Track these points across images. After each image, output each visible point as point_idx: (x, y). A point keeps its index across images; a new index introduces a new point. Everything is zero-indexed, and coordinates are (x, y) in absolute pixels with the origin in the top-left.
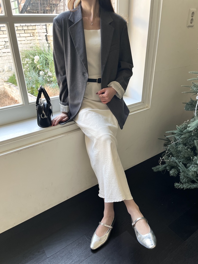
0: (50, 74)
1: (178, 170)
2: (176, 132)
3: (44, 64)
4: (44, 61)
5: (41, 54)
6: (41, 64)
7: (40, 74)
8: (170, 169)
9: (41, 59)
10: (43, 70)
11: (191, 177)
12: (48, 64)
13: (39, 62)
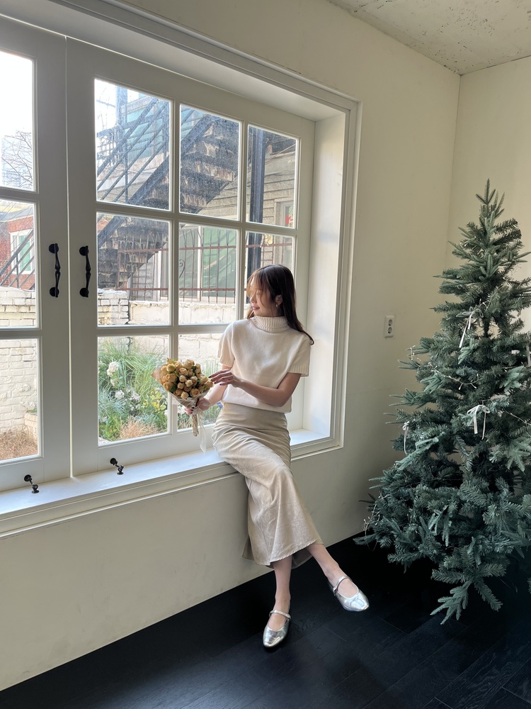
0: (136, 397)
1: (392, 537)
2: (384, 479)
3: (125, 377)
4: (125, 372)
5: (117, 358)
6: (121, 378)
7: (116, 396)
8: (381, 538)
9: (121, 368)
10: (122, 388)
11: (409, 541)
12: (133, 378)
13: (117, 374)
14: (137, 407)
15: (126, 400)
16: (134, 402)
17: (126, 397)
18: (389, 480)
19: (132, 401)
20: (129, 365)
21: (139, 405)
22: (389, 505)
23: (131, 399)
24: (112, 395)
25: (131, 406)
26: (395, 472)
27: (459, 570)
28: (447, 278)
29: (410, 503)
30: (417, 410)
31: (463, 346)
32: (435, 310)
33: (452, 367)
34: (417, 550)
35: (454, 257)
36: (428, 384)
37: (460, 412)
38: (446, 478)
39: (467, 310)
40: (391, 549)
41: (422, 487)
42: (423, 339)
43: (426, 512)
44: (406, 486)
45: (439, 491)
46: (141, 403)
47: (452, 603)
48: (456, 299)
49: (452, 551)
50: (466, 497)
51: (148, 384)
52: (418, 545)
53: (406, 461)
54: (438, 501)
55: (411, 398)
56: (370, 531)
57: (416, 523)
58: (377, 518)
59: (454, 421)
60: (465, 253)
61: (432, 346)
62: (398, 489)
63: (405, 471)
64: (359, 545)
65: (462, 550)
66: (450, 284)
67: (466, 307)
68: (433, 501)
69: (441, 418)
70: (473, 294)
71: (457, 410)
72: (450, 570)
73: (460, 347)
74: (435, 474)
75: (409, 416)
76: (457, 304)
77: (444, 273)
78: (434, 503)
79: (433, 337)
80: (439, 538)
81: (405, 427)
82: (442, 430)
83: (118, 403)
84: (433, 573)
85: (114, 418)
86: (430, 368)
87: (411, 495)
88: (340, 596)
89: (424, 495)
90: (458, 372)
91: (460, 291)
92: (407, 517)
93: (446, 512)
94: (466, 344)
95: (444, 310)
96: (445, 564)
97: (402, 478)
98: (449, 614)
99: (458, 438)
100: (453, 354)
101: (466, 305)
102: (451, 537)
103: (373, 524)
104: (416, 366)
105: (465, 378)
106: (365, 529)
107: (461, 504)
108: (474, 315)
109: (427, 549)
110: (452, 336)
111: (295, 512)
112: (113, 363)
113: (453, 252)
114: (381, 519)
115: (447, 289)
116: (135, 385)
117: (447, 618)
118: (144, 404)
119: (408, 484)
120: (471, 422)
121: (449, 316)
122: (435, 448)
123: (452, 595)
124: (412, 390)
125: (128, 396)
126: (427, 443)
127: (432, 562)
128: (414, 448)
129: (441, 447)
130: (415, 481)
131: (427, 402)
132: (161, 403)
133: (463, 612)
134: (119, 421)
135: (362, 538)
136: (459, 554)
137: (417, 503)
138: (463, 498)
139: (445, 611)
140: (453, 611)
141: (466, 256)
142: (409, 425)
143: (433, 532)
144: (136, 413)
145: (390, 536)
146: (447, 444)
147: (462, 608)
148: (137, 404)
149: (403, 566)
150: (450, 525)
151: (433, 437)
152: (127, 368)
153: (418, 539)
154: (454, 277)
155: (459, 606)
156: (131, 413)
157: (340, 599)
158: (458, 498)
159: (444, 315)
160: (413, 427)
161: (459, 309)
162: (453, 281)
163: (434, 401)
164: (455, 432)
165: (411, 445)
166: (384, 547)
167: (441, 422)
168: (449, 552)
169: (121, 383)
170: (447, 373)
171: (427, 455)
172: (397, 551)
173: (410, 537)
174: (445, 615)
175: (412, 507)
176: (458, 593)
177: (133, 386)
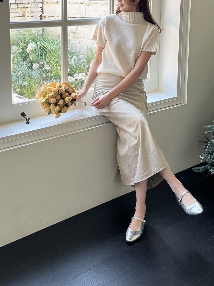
0: (47, 67)
3: (40, 54)
4: (40, 50)
5: (34, 40)
6: (37, 54)
7: (33, 67)
9: (36, 47)
10: (38, 62)
12: (45, 54)
13: (34, 51)
14: (48, 74)
15: (40, 70)
16: (46, 71)
17: (40, 68)
19: (45, 70)
20: (42, 45)
21: (49, 73)
23: (44, 69)
24: (30, 67)
25: (44, 74)
46: (51, 72)
51: (55, 59)
83: (34, 72)
85: (31, 83)
88: (184, 205)
111: (151, 148)
112: (30, 44)
116: (47, 59)
118: (53, 72)
125: (41, 67)
134: (35, 84)
144: (47, 79)
148: (48, 73)
152: (41, 47)
156: (43, 79)
157: (184, 207)
169: (36, 58)
177: (45, 60)
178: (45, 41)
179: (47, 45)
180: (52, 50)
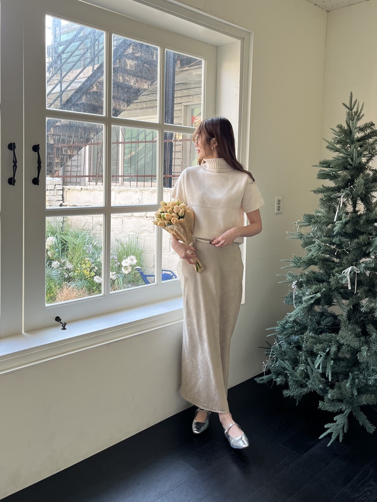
0: (69, 266)
1: (286, 376)
2: (278, 328)
3: (60, 249)
4: (60, 245)
5: (53, 234)
6: (57, 250)
7: (53, 265)
8: (277, 377)
9: (56, 242)
10: (58, 259)
11: (300, 378)
12: (67, 250)
13: (53, 247)
14: (70, 274)
15: (61, 269)
16: (68, 270)
17: (60, 266)
18: (282, 329)
19: (66, 269)
20: (64, 239)
21: (72, 273)
22: (283, 349)
24: (49, 265)
25: (65, 273)
26: (287, 322)
27: (340, 400)
28: (323, 167)
29: (299, 348)
30: (303, 272)
31: (337, 220)
32: (315, 192)
33: (329, 237)
34: (306, 386)
35: (328, 150)
36: (310, 251)
37: (337, 272)
38: (327, 326)
39: (339, 191)
40: (286, 386)
41: (309, 334)
42: (305, 215)
43: (313, 354)
44: (295, 333)
45: (322, 336)
46: (74, 271)
47: (335, 428)
48: (331, 184)
49: (335, 385)
50: (344, 340)
51: (80, 255)
52: (307, 382)
53: (296, 312)
54: (322, 345)
55: (298, 262)
56: (268, 372)
57: (305, 363)
58: (273, 361)
59: (332, 280)
60: (336, 148)
61: (313, 220)
62: (289, 336)
63: (294, 321)
64: (259, 384)
65: (343, 383)
66: (325, 172)
67: (338, 189)
68: (318, 345)
69: (321, 277)
70: (343, 180)
71: (334, 271)
72: (333, 400)
73: (335, 221)
74: (319, 323)
75: (297, 276)
76: (331, 187)
77: (320, 163)
78: (319, 346)
79: (313, 213)
80: (323, 375)
81: (294, 285)
82: (323, 287)
83: (54, 272)
84: (320, 404)
85: (51, 284)
86: (312, 237)
87: (301, 341)
89: (311, 340)
90: (334, 241)
91: (333, 177)
92: (297, 359)
93: (328, 354)
94: (339, 218)
95: (322, 192)
96: (329, 396)
97: (292, 327)
98: (334, 437)
99: (335, 293)
100: (330, 226)
101: (338, 188)
102: (332, 373)
103: (271, 366)
104: (301, 236)
105: (339, 246)
106: (264, 370)
107: (340, 346)
108: (344, 196)
109: (315, 384)
110: (328, 212)
112: (50, 238)
113: (327, 147)
114: (276, 361)
115: (324, 176)
116: (69, 256)
117: (332, 441)
118: (77, 272)
119: (297, 332)
120: (346, 280)
121: (325, 196)
122: (318, 302)
123: (335, 422)
124: (298, 256)
125: (62, 265)
126: (312, 298)
127: (319, 395)
128: (301, 302)
129: (323, 301)
130: (303, 329)
131: (310, 265)
132: (91, 271)
133: (345, 435)
134: (56, 286)
135: (261, 378)
136: (340, 388)
137: (305, 347)
138: (342, 342)
139: (330, 435)
140: (336, 435)
141: (337, 150)
142: (297, 284)
143: (319, 370)
144: (69, 279)
145: (285, 374)
146: (327, 299)
147: (344, 432)
148: (70, 272)
149: (296, 399)
150: (332, 364)
151: (316, 293)
152: (62, 243)
153: (307, 376)
154: (329, 166)
155: (341, 430)
156: (66, 280)
158: (337, 341)
159: (321, 196)
160: (300, 285)
161: (333, 191)
162: (327, 169)
163: (316, 264)
164: (333, 289)
165: (299, 300)
166: (280, 385)
167: (322, 281)
168: (332, 386)
169: (57, 255)
170: (325, 242)
171: (312, 308)
172: (290, 387)
173: (301, 375)
174: (331, 438)
175: (301, 350)
176: (340, 420)
177: (67, 257)
178: (66, 234)
179: (69, 238)
180: (75, 245)
